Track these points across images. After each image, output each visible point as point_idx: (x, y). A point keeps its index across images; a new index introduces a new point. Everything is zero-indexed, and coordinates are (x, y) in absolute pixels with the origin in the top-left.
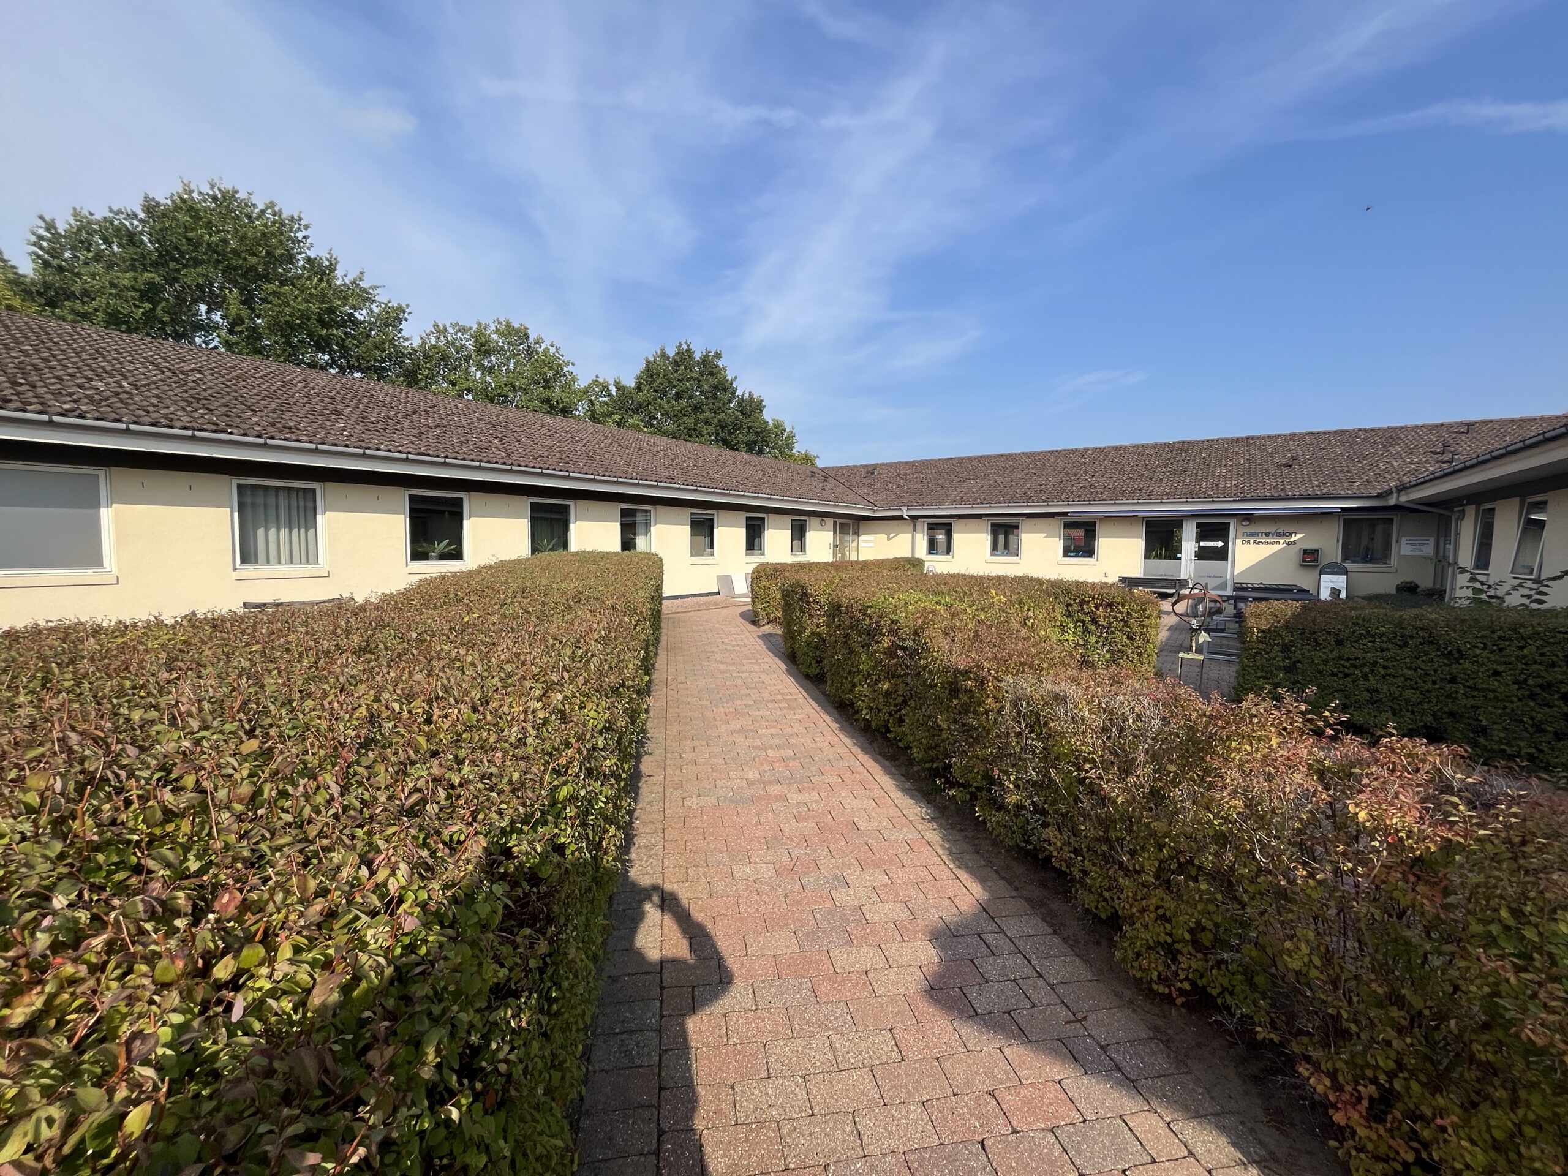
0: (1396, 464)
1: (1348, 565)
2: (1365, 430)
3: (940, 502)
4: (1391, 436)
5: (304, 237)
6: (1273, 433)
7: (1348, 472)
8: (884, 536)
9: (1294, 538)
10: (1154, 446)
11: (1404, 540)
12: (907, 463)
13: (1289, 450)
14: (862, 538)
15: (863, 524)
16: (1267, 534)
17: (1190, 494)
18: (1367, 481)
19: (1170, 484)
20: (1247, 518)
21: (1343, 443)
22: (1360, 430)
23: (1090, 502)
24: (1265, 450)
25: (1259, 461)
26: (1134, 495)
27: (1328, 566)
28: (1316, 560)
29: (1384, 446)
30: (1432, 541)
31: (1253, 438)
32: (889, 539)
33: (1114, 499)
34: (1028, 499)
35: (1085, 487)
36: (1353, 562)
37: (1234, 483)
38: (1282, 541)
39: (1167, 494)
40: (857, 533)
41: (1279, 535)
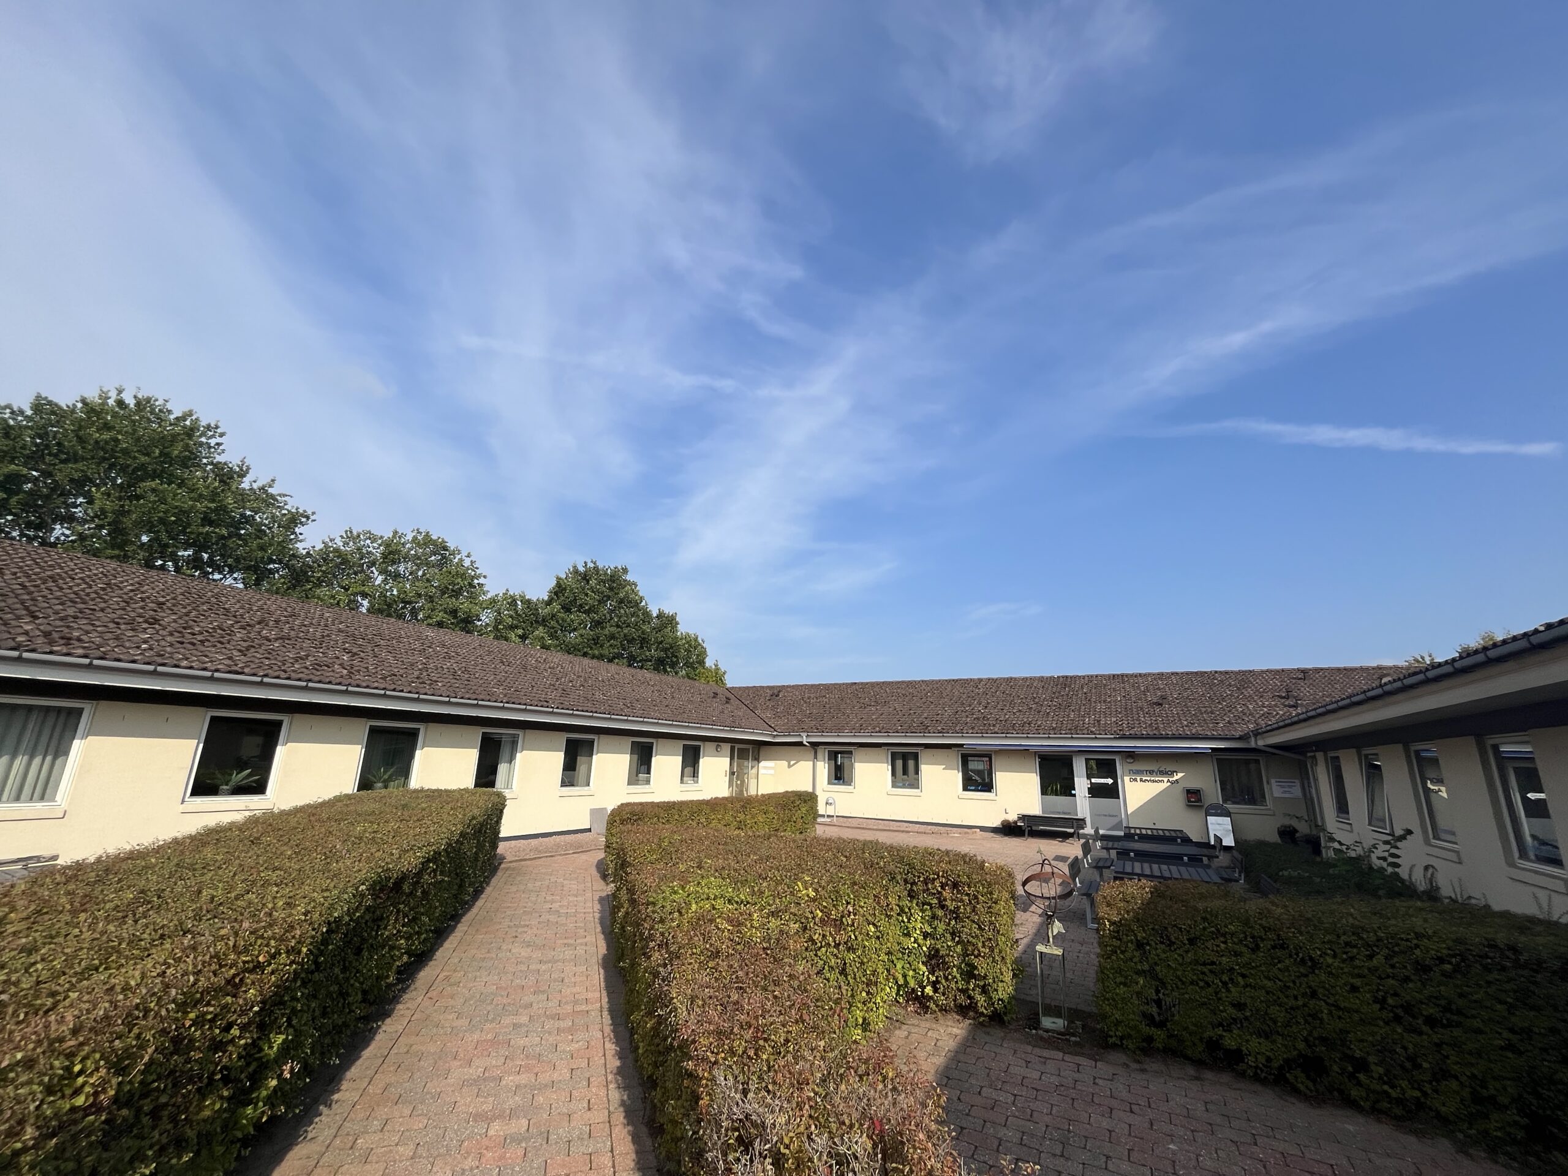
0: (1251, 707)
1: (1229, 806)
2: (1221, 672)
3: (839, 730)
4: (1244, 679)
5: (218, 444)
6: (1143, 671)
7: (1212, 712)
8: (785, 763)
9: (1176, 778)
10: (1041, 679)
11: (1273, 781)
12: (812, 686)
13: (1159, 689)
14: (763, 764)
15: (764, 751)
16: (1151, 772)
17: (1074, 731)
18: (1229, 722)
19: (1056, 718)
20: (1131, 756)
21: (1204, 685)
22: (1216, 672)
23: (983, 733)
24: (1139, 687)
25: (1134, 699)
26: (1023, 729)
27: (1212, 806)
28: (1199, 800)
29: (1238, 689)
30: (1298, 783)
31: (1127, 675)
32: (790, 766)
33: (1005, 733)
34: (925, 729)
35: (978, 719)
36: (1234, 803)
37: (1114, 719)
38: (1166, 780)
39: (1054, 729)
40: (757, 759)
41: (1163, 773)
